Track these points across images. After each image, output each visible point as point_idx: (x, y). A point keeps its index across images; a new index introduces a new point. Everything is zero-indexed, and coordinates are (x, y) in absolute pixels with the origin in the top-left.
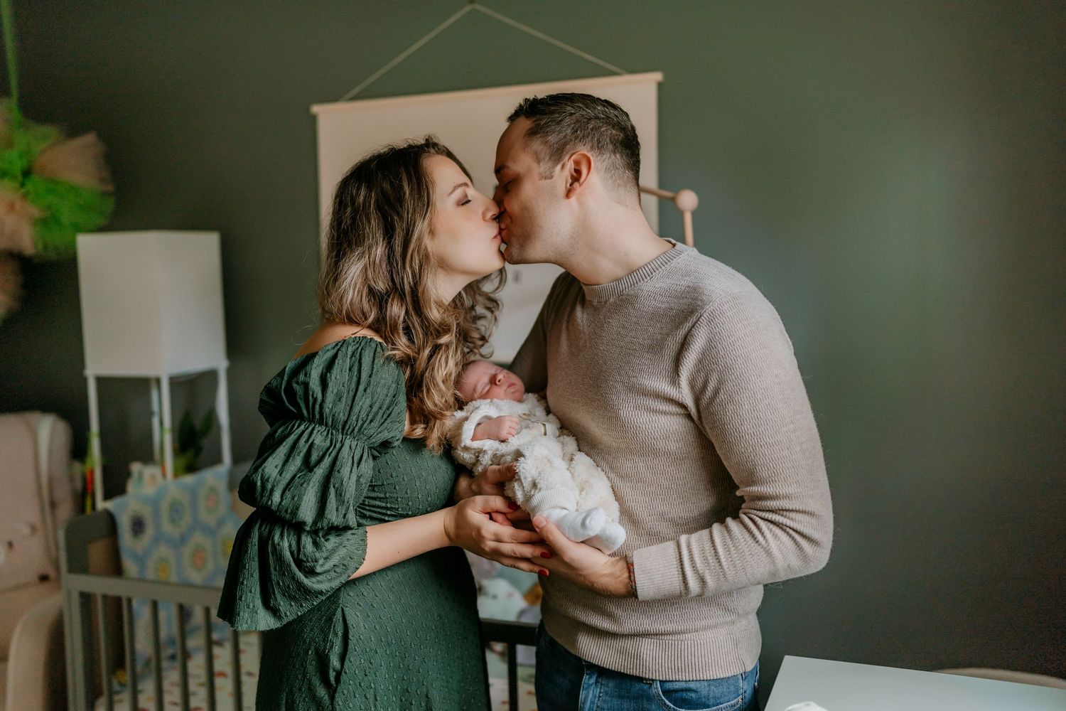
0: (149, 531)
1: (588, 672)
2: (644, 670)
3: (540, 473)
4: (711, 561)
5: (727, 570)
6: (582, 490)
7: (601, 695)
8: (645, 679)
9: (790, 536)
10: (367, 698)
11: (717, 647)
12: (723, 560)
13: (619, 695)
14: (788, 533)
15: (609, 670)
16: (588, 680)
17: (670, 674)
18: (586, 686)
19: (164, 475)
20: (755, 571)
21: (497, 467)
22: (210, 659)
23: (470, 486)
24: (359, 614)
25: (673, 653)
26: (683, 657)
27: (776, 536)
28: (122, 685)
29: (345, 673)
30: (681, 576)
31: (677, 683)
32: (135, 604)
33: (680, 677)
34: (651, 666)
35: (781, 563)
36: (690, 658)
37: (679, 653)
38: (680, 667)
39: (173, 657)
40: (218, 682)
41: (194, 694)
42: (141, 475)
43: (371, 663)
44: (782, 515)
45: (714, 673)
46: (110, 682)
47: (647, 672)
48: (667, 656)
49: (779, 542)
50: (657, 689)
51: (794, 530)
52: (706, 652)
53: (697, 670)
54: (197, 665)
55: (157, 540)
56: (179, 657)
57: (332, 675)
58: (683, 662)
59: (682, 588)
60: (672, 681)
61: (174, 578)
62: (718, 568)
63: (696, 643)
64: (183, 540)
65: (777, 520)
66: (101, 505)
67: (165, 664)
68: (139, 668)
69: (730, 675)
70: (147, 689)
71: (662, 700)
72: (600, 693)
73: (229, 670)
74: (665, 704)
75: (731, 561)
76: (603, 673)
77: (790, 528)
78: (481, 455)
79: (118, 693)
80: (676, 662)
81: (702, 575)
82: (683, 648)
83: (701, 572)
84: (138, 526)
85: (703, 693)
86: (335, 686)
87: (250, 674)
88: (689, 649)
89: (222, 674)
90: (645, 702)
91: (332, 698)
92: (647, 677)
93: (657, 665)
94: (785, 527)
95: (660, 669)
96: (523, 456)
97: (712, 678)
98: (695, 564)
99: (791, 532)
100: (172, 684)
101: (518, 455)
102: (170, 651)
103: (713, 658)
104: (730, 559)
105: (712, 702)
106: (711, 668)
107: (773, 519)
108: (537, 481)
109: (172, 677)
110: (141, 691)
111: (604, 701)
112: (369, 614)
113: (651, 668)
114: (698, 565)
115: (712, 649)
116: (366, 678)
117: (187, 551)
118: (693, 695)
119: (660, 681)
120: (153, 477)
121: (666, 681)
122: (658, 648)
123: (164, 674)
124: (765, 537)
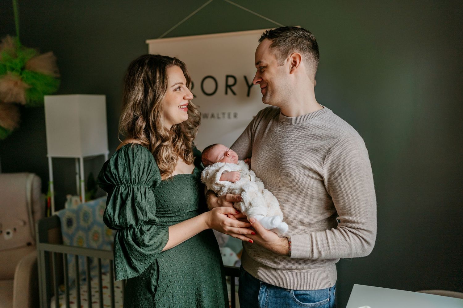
0: (75, 225)
1: (262, 286)
2: (287, 285)
3: (253, 199)
4: (325, 246)
5: (331, 250)
6: (268, 207)
7: (268, 296)
8: (287, 289)
9: (360, 240)
10: (169, 297)
11: (319, 275)
12: (330, 246)
13: (276, 297)
14: (359, 239)
15: (271, 285)
16: (262, 290)
17: (298, 287)
18: (261, 292)
19: (81, 201)
20: (343, 253)
21: (232, 195)
22: (101, 280)
23: (217, 201)
24: (163, 260)
25: (300, 278)
26: (304, 280)
27: (354, 240)
28: (62, 291)
29: (159, 286)
30: (311, 250)
31: (301, 291)
32: (68, 257)
33: (303, 288)
34: (290, 283)
35: (354, 251)
36: (307, 280)
37: (303, 278)
38: (303, 284)
39: (84, 280)
40: (104, 290)
41: (94, 296)
42: (71, 200)
43: (170, 282)
44: (358, 231)
45: (318, 287)
46: (57, 291)
47: (288, 286)
48: (297, 279)
49: (355, 242)
50: (292, 294)
51: (362, 238)
52: (314, 278)
53: (310, 285)
54: (95, 283)
55: (78, 229)
56: (87, 279)
57: (153, 288)
58: (304, 282)
59: (311, 255)
60: (299, 290)
61: (85, 246)
62: (328, 249)
63: (310, 274)
64: (89, 228)
65: (356, 233)
66: (54, 213)
67: (81, 282)
68: (70, 284)
69: (325, 288)
70: (73, 293)
71: (295, 299)
72: (267, 295)
73: (109, 285)
74: (296, 300)
75: (334, 247)
76: (269, 286)
77: (361, 237)
78: (223, 188)
79: (61, 295)
80: (301, 282)
81: (320, 251)
82: (304, 276)
83: (320, 249)
84: (70, 222)
85: (312, 296)
86: (154, 292)
87: (118, 287)
88: (307, 276)
89: (106, 287)
90: (287, 299)
91: (154, 297)
92: (288, 288)
93: (293, 283)
94: (359, 236)
95: (294, 285)
96: (244, 191)
97: (317, 289)
98: (318, 246)
99: (361, 238)
100: (84, 291)
101: (242, 190)
102: (83, 277)
103: (317, 281)
104: (334, 246)
105: (316, 300)
106: (316, 285)
107: (354, 232)
108: (251, 203)
109: (84, 288)
110: (71, 294)
111: (269, 299)
112: (168, 260)
113: (290, 284)
114: (319, 247)
115: (317, 276)
116: (168, 288)
117: (91, 233)
118: (308, 297)
119: (294, 290)
120: (76, 201)
121: (297, 290)
122: (293, 276)
123: (81, 287)
124: (350, 239)
